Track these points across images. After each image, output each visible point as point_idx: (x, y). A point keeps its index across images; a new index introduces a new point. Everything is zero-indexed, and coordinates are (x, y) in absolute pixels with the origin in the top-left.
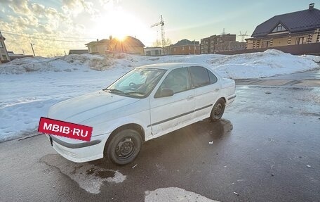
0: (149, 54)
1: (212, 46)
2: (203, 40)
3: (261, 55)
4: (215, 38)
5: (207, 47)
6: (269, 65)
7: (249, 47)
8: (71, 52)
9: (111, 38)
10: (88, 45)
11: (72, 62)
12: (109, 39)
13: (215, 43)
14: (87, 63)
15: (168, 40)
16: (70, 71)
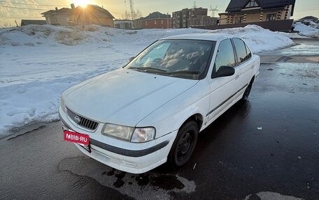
1: (184, 21)
2: (175, 14)
3: (243, 31)
4: (186, 11)
5: (179, 22)
6: (253, 40)
7: (223, 22)
9: (72, 5)
10: (45, 14)
11: (33, 34)
12: (70, 8)
13: (187, 17)
15: (138, 12)
16: (33, 45)
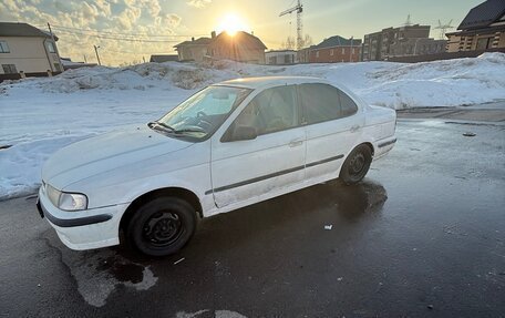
0: (274, 61)
1: (385, 48)
2: (369, 38)
3: (470, 64)
4: (390, 32)
5: (374, 50)
6: (482, 81)
7: (452, 48)
8: (154, 58)
9: (213, 33)
10: (178, 47)
11: (147, 74)
12: (210, 37)
13: (390, 42)
14: (169, 76)
15: (307, 37)
16: (143, 89)
